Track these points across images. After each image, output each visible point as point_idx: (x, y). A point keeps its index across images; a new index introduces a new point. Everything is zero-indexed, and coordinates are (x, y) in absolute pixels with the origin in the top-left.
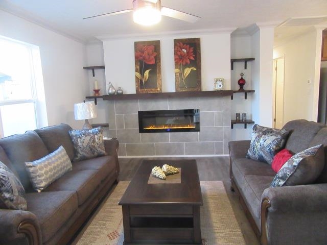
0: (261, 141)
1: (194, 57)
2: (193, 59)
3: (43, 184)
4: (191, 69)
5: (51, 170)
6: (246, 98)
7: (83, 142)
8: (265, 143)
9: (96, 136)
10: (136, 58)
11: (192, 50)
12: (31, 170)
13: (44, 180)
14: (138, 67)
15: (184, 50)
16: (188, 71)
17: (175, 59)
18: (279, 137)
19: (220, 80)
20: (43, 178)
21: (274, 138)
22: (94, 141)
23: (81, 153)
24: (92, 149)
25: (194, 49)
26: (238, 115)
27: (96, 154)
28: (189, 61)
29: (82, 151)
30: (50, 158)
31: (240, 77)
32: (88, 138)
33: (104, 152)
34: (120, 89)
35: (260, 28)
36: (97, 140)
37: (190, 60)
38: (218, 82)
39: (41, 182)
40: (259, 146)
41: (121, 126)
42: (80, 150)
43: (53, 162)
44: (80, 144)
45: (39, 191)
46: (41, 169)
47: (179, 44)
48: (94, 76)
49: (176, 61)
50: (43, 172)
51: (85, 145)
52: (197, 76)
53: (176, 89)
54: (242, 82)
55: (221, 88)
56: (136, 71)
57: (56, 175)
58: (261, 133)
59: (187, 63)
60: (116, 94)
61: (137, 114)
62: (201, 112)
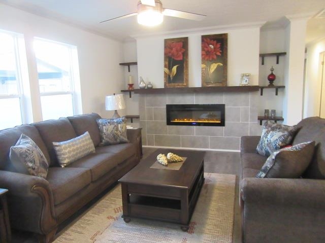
0: (269, 136)
1: (220, 53)
2: (220, 54)
3: (66, 161)
4: (217, 64)
5: (74, 150)
6: (277, 94)
7: (107, 130)
8: (272, 139)
9: (119, 125)
10: (165, 54)
11: (219, 45)
12: (57, 148)
13: (67, 157)
14: (167, 63)
15: (211, 46)
16: (214, 67)
17: (202, 55)
18: (286, 133)
19: (246, 76)
20: (67, 156)
21: (281, 134)
22: (117, 130)
23: (105, 139)
24: (115, 137)
25: (221, 45)
26: (267, 111)
27: (118, 141)
28: (215, 57)
29: (106, 137)
30: (75, 141)
31: (270, 73)
32: (113, 126)
33: (126, 139)
34: (150, 83)
35: (290, 20)
36: (120, 129)
37: (217, 55)
38: (244, 78)
39: (65, 159)
40: (266, 142)
41: (150, 118)
42: (104, 136)
43: (77, 144)
44: (104, 131)
45: (63, 166)
46: (65, 148)
47: (206, 40)
48: (129, 71)
49: (203, 56)
50: (67, 151)
51: (109, 132)
52: (223, 71)
53: (202, 85)
54: (272, 78)
55: (247, 83)
56: (165, 66)
57: (79, 155)
58: (270, 129)
59: (213, 58)
60: (146, 88)
61: (165, 107)
62: (226, 107)
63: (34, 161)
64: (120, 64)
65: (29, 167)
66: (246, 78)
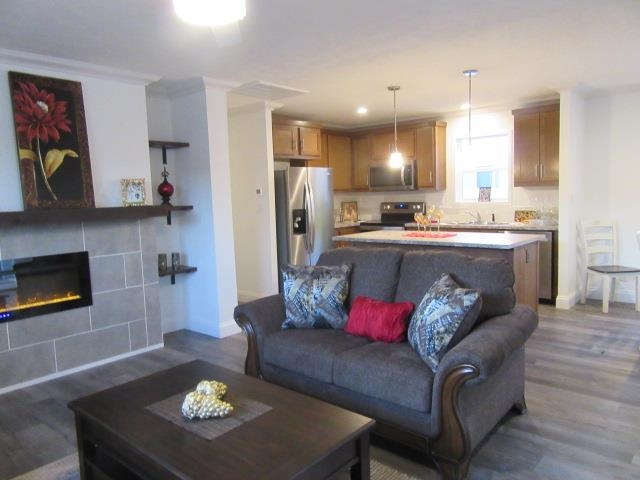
1: (69, 126)
2: (68, 129)
4: (64, 153)
8: (323, 294)
11: (62, 107)
16: (56, 158)
18: (343, 278)
25: (66, 106)
26: (162, 258)
28: (57, 136)
37: (61, 131)
38: (130, 187)
54: (165, 190)
55: (140, 200)
59: (52, 139)
62: (91, 258)
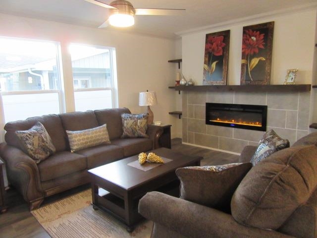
0: (258, 149)
1: (263, 45)
2: (262, 47)
3: (75, 148)
4: (259, 59)
5: (83, 139)
7: (128, 123)
9: (139, 121)
10: (206, 50)
12: (69, 136)
13: (76, 145)
14: (207, 59)
15: (253, 38)
16: (255, 62)
17: (243, 49)
19: (293, 72)
20: (76, 143)
22: (136, 125)
23: (125, 133)
24: (133, 131)
25: (264, 36)
27: (136, 135)
28: (257, 51)
29: (126, 131)
32: (133, 121)
33: (144, 134)
34: (191, 81)
36: (139, 124)
38: (291, 74)
39: (74, 146)
41: (191, 116)
42: (124, 130)
43: (88, 134)
44: (125, 125)
45: (72, 151)
47: (248, 31)
48: (179, 68)
50: (76, 139)
51: (128, 126)
53: (241, 82)
56: (205, 63)
59: (254, 53)
60: (187, 85)
61: (205, 105)
62: (269, 109)
63: (33, 144)
64: (170, 61)
65: (28, 148)
66: (292, 75)
